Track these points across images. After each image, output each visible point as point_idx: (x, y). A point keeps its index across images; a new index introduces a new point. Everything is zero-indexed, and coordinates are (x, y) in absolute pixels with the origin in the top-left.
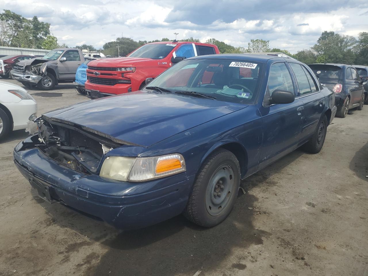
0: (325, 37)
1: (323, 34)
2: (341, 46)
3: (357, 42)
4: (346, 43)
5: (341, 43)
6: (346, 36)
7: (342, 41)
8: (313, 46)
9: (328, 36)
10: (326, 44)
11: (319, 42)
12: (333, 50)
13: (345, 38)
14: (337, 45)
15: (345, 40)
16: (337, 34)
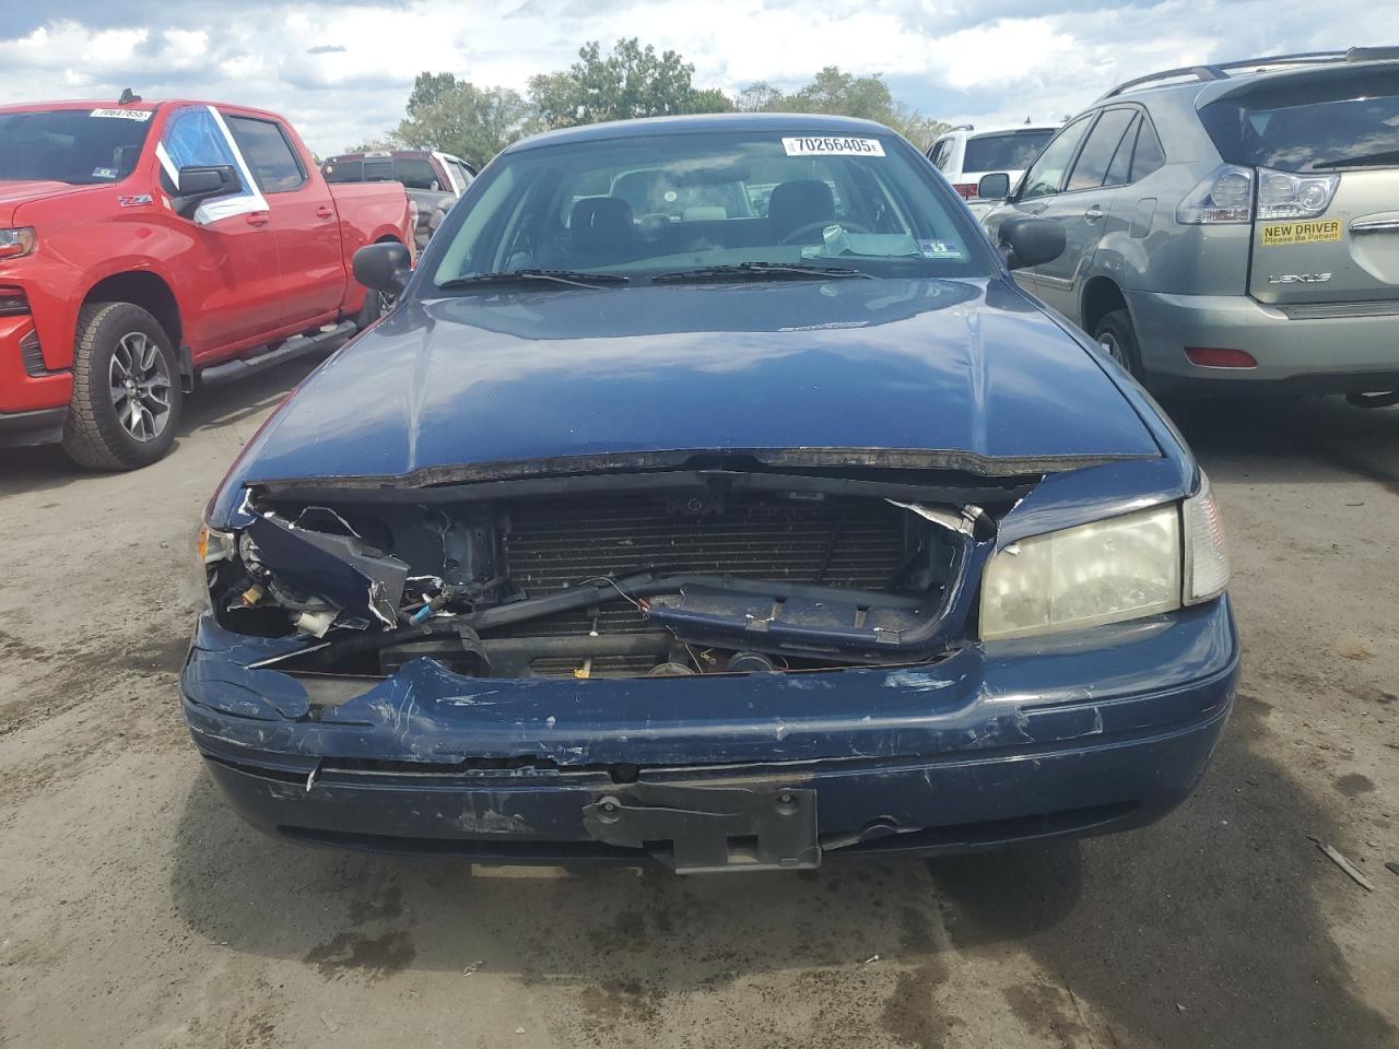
0: (428, 91)
1: (418, 82)
2: (486, 122)
3: (526, 108)
4: (501, 114)
5: (485, 115)
6: (492, 90)
7: (484, 107)
8: (396, 126)
9: (438, 91)
10: (437, 119)
11: (412, 112)
12: (465, 137)
13: (494, 95)
14: (473, 120)
15: (495, 102)
16: (463, 84)
